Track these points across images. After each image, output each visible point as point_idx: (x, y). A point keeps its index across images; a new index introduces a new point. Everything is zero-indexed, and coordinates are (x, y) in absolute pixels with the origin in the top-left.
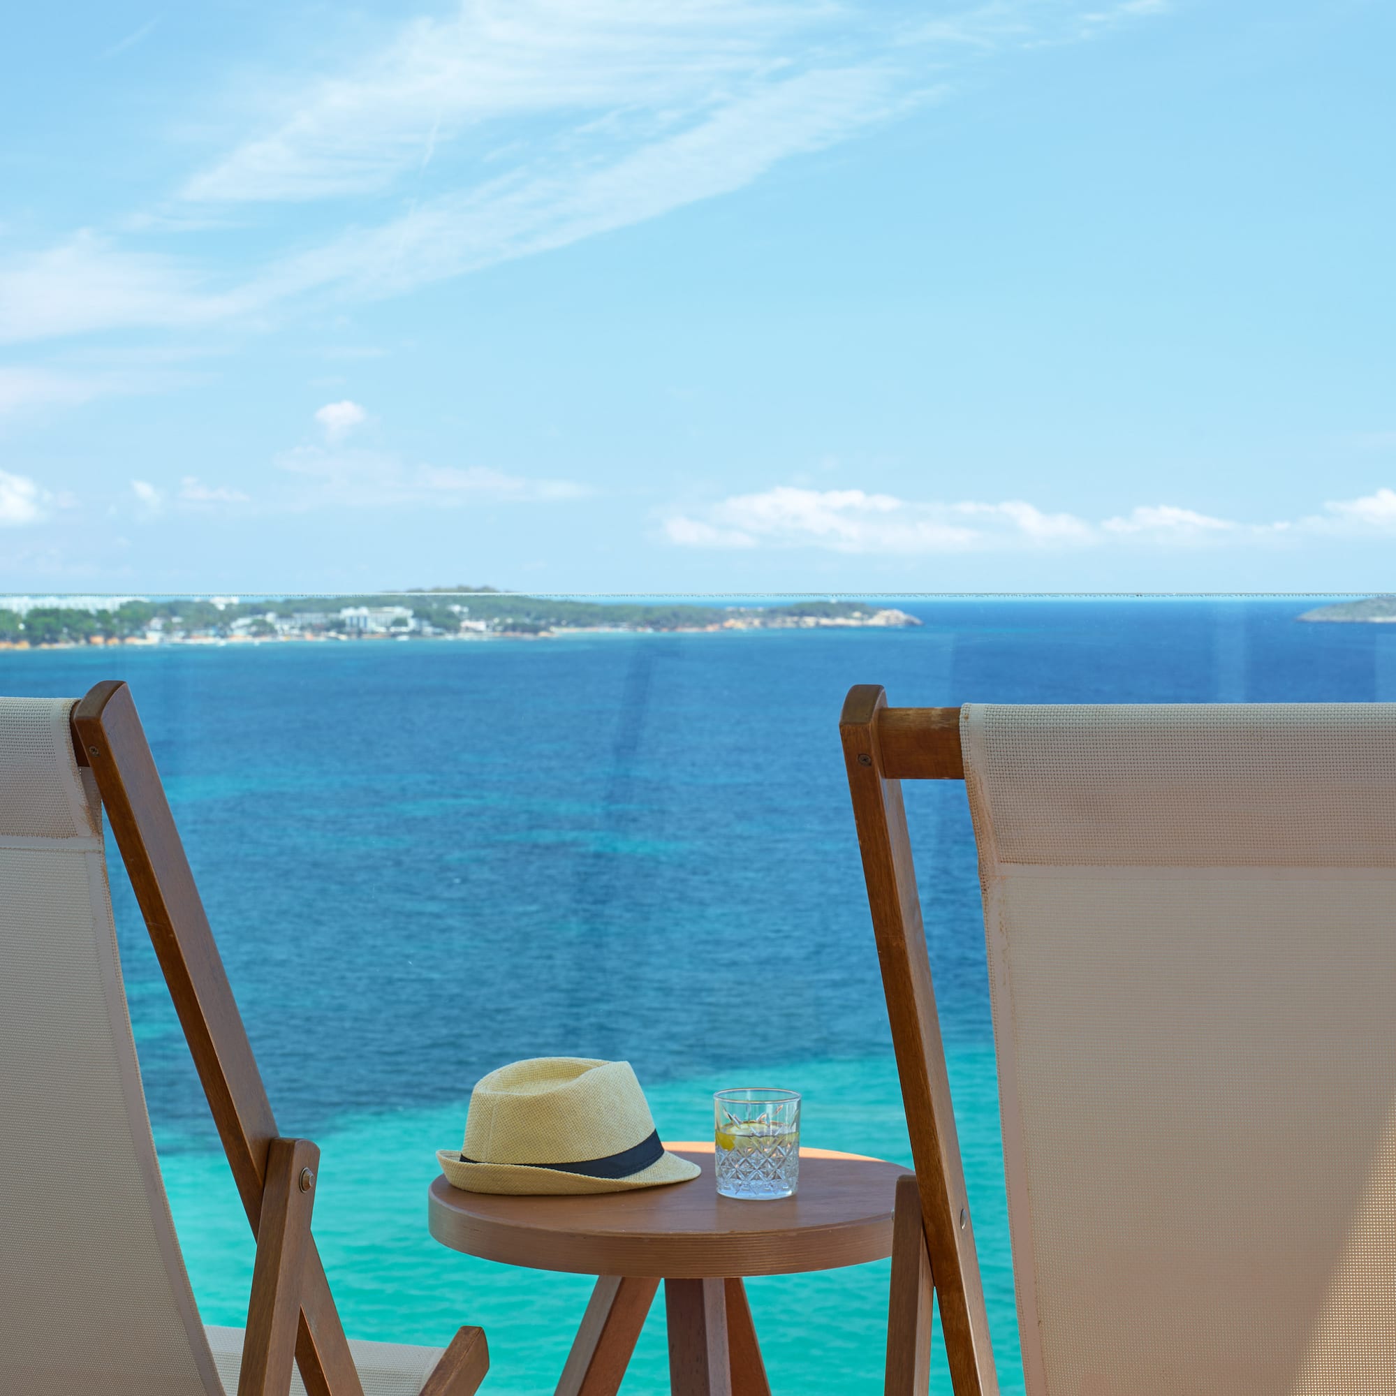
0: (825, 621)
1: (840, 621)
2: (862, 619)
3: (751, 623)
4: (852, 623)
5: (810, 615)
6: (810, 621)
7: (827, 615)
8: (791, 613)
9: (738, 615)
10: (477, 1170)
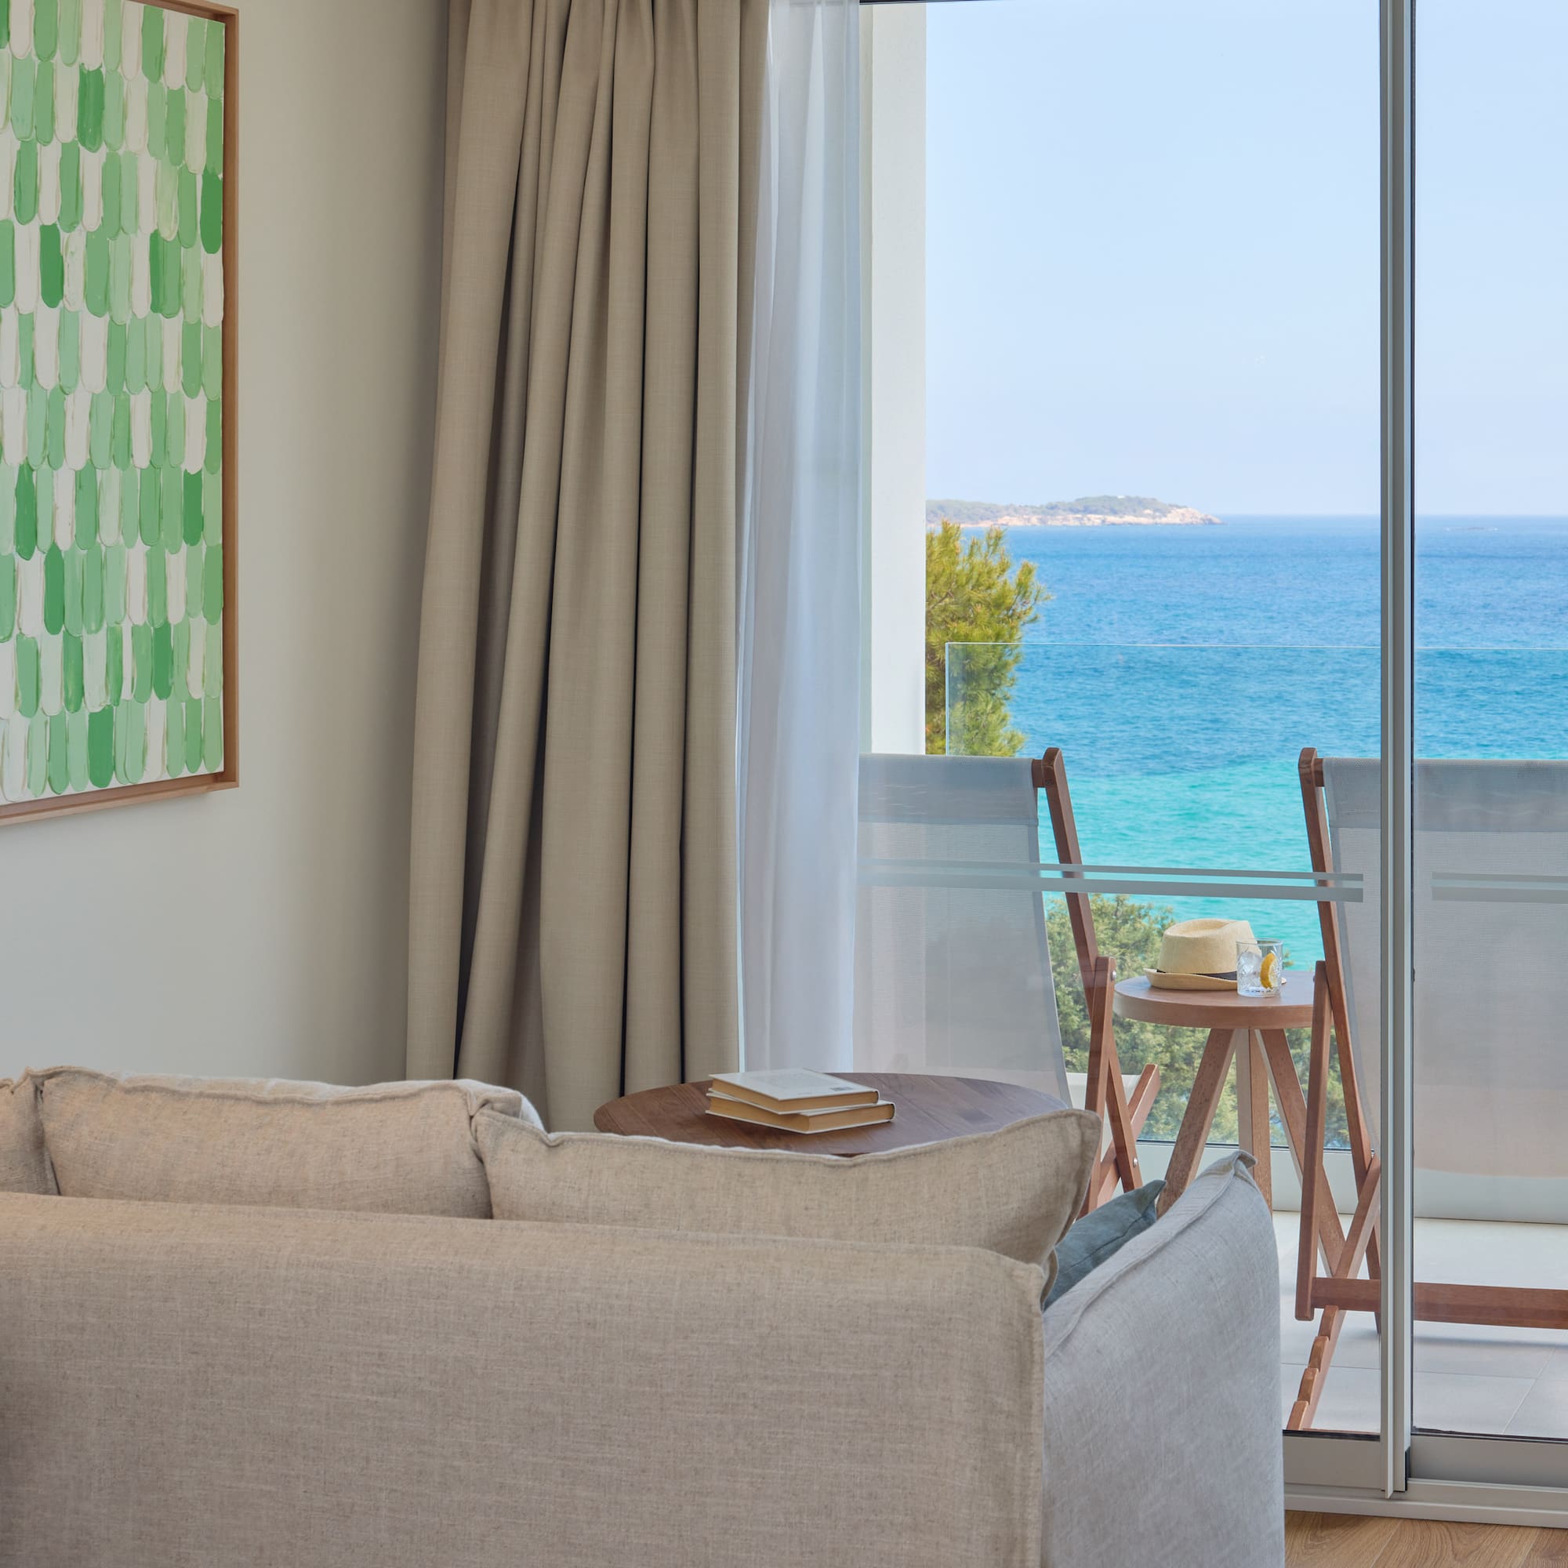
0: (1111, 519)
1: (1129, 519)
2: (1154, 518)
3: (1029, 520)
4: (1143, 520)
5: (1095, 512)
6: (1095, 519)
7: (1114, 512)
8: (1073, 510)
9: (1016, 510)
10: (1165, 976)
